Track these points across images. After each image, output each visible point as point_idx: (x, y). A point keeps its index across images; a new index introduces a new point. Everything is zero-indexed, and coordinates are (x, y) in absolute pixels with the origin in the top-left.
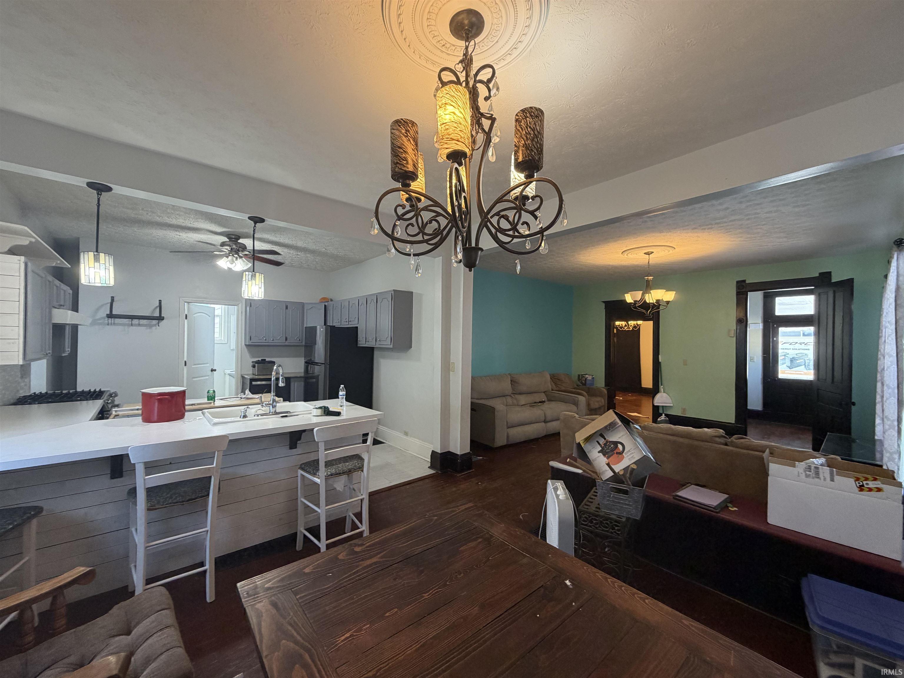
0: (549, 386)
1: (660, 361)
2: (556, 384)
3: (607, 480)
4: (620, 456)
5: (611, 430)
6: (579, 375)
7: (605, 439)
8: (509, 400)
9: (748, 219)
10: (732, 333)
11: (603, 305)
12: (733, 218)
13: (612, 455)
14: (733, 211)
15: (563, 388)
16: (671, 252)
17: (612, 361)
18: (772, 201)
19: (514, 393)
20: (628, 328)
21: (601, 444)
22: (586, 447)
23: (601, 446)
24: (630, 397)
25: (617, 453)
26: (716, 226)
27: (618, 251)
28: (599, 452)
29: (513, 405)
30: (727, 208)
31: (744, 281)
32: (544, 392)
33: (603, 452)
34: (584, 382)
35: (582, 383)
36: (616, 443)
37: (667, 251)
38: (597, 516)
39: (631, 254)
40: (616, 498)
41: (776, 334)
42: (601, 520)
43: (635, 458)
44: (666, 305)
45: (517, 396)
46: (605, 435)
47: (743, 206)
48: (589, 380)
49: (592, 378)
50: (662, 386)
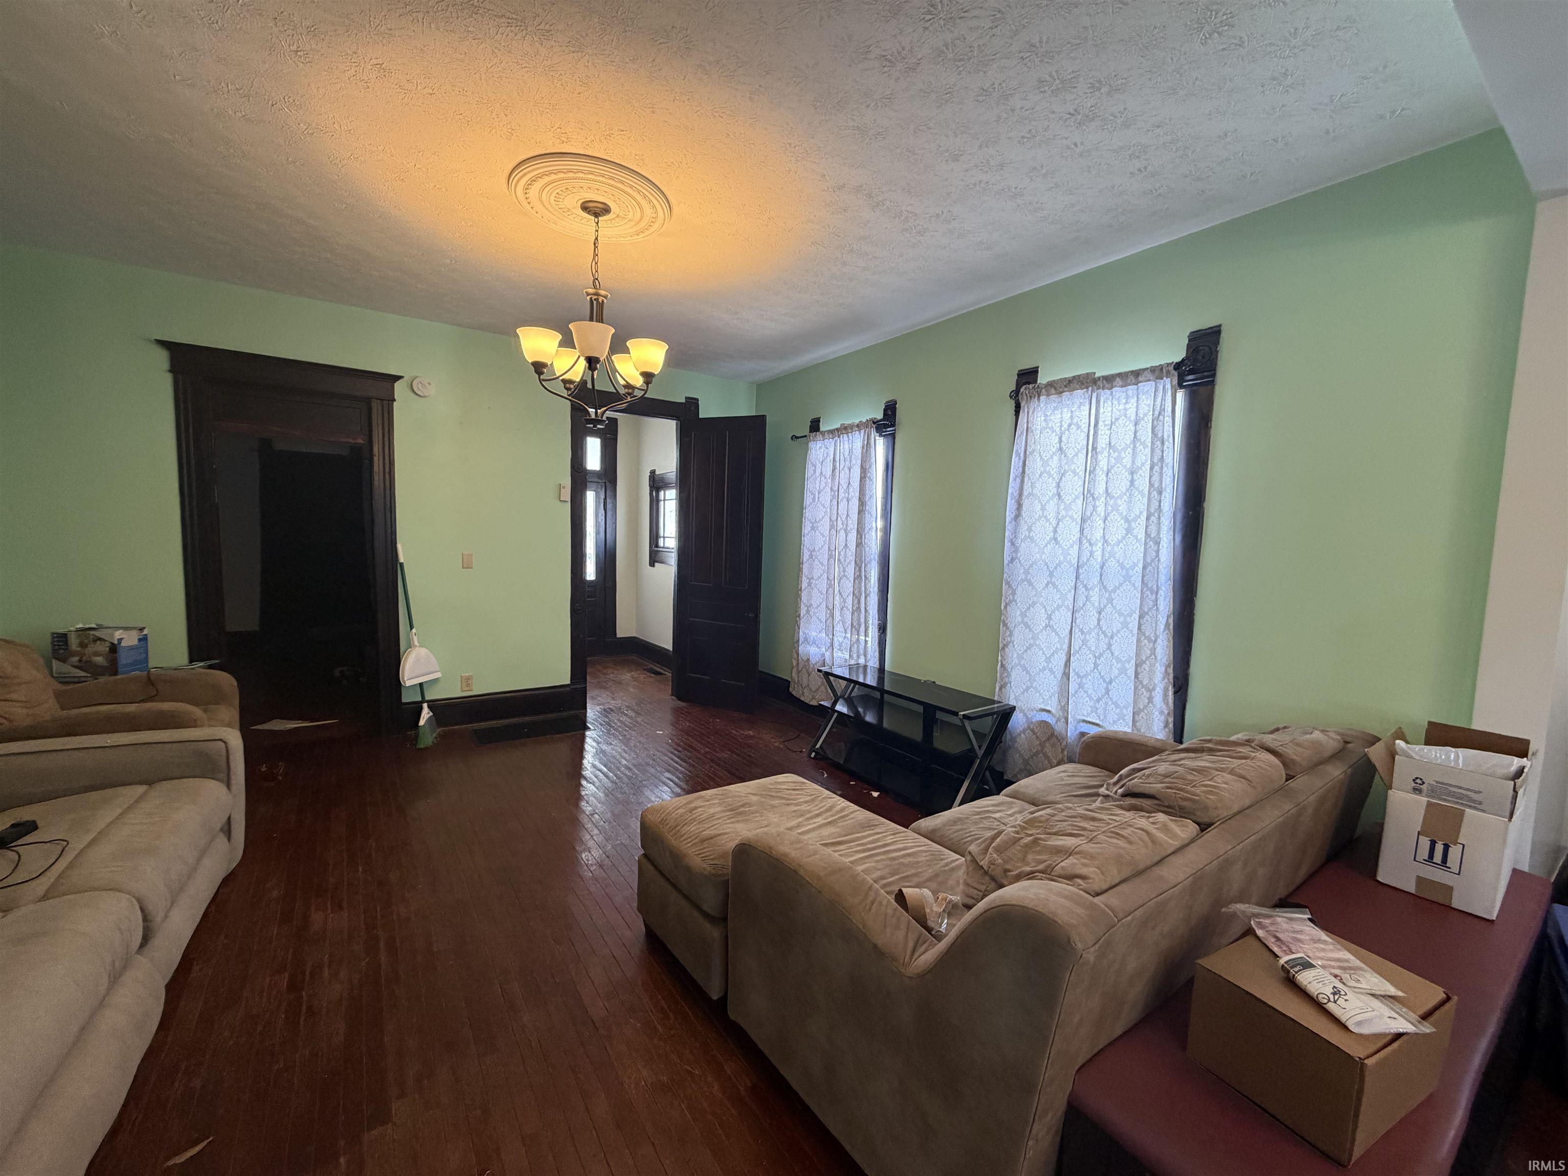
1: (401, 560)
6: (62, 638)
10: (565, 495)
11: (162, 358)
34: (99, 660)
35: (87, 667)
48: (131, 648)
49: (140, 640)
50: (414, 630)
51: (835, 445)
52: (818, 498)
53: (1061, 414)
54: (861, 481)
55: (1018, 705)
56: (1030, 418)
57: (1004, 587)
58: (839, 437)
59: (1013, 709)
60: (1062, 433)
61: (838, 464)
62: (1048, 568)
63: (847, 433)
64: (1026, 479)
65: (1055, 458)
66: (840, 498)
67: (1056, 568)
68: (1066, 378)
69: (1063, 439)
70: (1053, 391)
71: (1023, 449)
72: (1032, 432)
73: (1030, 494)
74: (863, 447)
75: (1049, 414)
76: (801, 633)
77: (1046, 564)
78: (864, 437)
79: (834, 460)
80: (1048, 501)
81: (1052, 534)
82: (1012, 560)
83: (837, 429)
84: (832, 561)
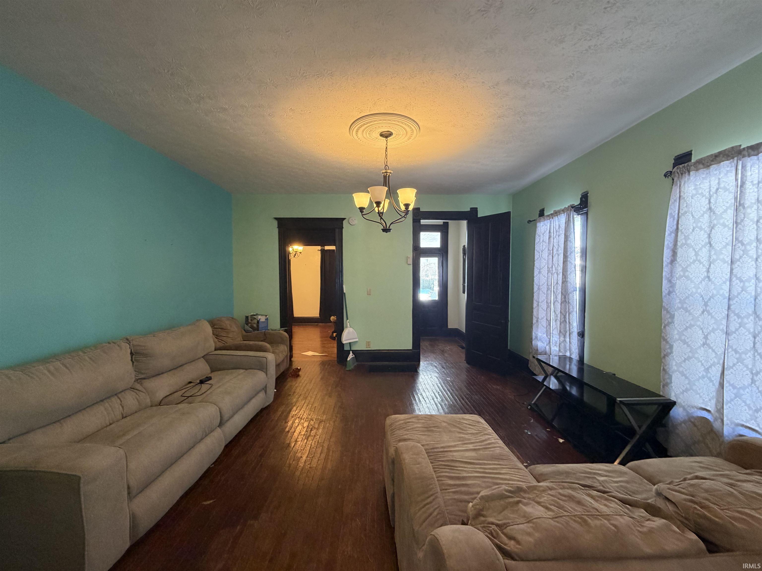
0: (211, 343)
1: (345, 292)
2: (219, 337)
6: (247, 317)
10: (410, 261)
11: (276, 223)
15: (231, 341)
17: (288, 295)
19: (139, 380)
29: (142, 408)
31: (419, 209)
32: (203, 357)
34: (255, 325)
35: (252, 327)
45: (147, 383)
48: (263, 322)
49: (266, 319)
50: (348, 321)
51: (550, 223)
52: (542, 255)
53: (710, 182)
54: (564, 244)
55: (679, 401)
56: (682, 189)
57: (664, 312)
58: (553, 218)
59: (674, 403)
60: (711, 196)
61: (552, 234)
62: (703, 299)
63: (557, 216)
64: (679, 233)
65: (706, 216)
66: (554, 254)
67: (710, 299)
68: (712, 155)
69: (712, 201)
70: (701, 166)
71: (677, 212)
72: (684, 198)
73: (683, 245)
74: (566, 223)
75: (698, 184)
76: (533, 334)
77: (702, 296)
78: (566, 215)
79: (550, 232)
80: (701, 249)
81: (706, 274)
82: (669, 293)
83: (551, 214)
84: (549, 292)
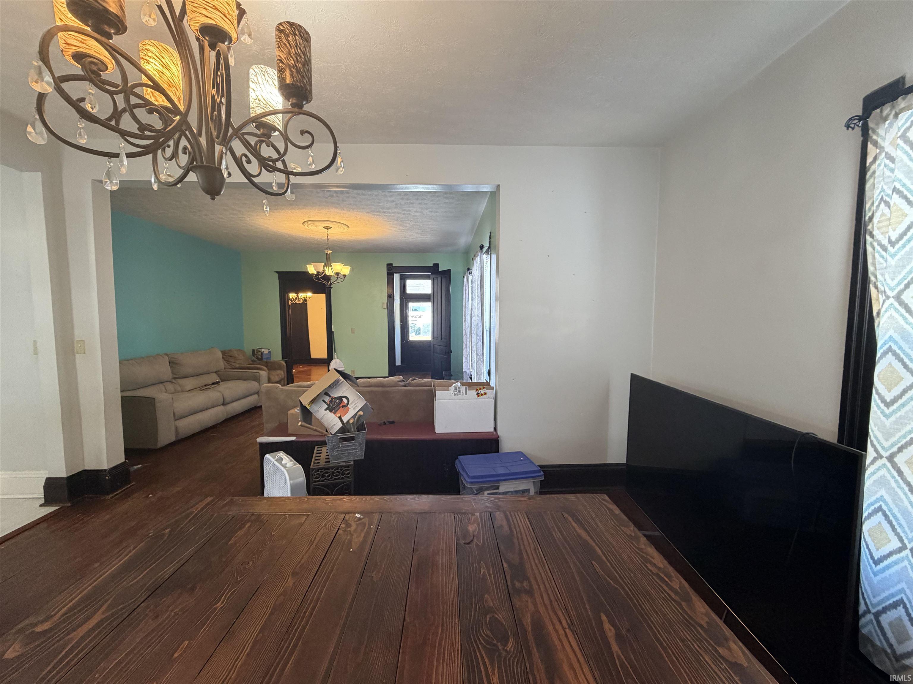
0: (222, 365)
1: (333, 330)
2: (228, 362)
3: (336, 433)
4: (346, 408)
5: (335, 387)
6: (254, 350)
7: (330, 396)
8: (170, 387)
9: (404, 214)
10: (385, 306)
11: (277, 275)
12: (395, 210)
13: (339, 409)
14: (396, 204)
15: (237, 366)
16: (346, 230)
17: (288, 334)
18: (420, 204)
19: (175, 378)
20: (298, 301)
21: (327, 402)
22: (313, 409)
23: (327, 404)
24: (301, 368)
25: (343, 407)
26: (383, 214)
27: (300, 219)
28: (326, 410)
29: (176, 392)
30: (393, 201)
31: (392, 264)
32: (215, 372)
33: (330, 409)
34: (260, 357)
35: (257, 358)
36: (340, 398)
37: (342, 229)
38: (328, 469)
39: (312, 226)
40: (344, 447)
41: (407, 307)
42: (333, 470)
43: (358, 407)
44: (343, 278)
45: (180, 381)
46: (329, 393)
47: (403, 202)
48: (266, 354)
49: (269, 352)
